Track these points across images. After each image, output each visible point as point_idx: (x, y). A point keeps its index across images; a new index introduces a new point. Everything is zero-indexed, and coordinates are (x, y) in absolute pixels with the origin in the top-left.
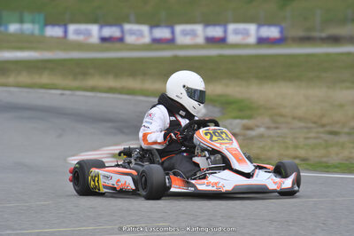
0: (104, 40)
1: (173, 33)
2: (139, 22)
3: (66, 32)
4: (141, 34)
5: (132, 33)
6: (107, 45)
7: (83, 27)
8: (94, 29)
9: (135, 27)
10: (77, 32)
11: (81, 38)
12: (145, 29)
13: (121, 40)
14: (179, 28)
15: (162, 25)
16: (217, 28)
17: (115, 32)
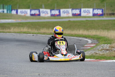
0: (32, 15)
2: (46, 8)
3: (17, 12)
4: (47, 13)
7: (24, 10)
8: (28, 11)
9: (45, 10)
10: (22, 12)
11: (23, 14)
12: (49, 11)
13: (39, 15)
15: (55, 9)
16: (77, 10)
17: (37, 12)
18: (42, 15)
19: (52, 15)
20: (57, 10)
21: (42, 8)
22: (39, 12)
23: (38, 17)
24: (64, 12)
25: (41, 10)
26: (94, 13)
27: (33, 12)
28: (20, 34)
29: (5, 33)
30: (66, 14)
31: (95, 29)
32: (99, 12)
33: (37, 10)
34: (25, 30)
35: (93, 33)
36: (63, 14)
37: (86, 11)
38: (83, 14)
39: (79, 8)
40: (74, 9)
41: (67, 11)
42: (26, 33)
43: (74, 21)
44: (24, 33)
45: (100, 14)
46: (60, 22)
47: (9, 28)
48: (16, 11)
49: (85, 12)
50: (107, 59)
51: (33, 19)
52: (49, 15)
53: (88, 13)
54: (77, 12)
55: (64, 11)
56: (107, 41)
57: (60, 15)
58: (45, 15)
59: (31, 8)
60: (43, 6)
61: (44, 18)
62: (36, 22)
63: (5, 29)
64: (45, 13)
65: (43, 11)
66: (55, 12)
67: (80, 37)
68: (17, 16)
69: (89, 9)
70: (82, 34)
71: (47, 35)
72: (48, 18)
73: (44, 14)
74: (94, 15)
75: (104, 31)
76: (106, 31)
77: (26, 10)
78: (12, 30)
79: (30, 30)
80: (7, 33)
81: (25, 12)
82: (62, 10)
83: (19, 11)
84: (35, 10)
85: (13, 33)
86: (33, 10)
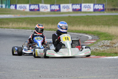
0: (31, 10)
2: (45, 3)
3: (16, 7)
4: (47, 9)
6: (33, 12)
7: (23, 5)
8: (27, 6)
9: (44, 5)
10: (21, 7)
11: (22, 9)
13: (39, 10)
15: (55, 4)
16: (78, 5)
17: (36, 7)
18: (42, 10)
19: (52, 10)
20: (57, 5)
21: (41, 3)
23: (37, 12)
24: (64, 8)
25: (40, 5)
26: (95, 8)
27: (32, 7)
28: (19, 30)
29: (3, 29)
30: (66, 9)
31: (95, 25)
32: (100, 7)
33: (36, 5)
34: (24, 25)
35: (94, 28)
36: (63, 9)
37: (87, 6)
38: (83, 9)
39: (80, 3)
40: (74, 4)
41: (67, 6)
42: (25, 29)
43: (74, 16)
44: (23, 28)
45: (100, 9)
46: (59, 17)
47: (8, 23)
48: (14, 6)
49: (85, 7)
50: (107, 56)
51: (32, 14)
52: (49, 10)
53: (89, 8)
54: (77, 7)
55: (65, 6)
56: (108, 37)
57: (59, 10)
58: (45, 10)
59: (30, 3)
60: (43, 1)
61: (44, 13)
62: (35, 18)
63: (4, 25)
64: (45, 8)
65: (43, 6)
66: (55, 7)
67: (80, 33)
68: (16, 11)
69: (90, 4)
70: (82, 30)
71: (46, 31)
72: (48, 13)
73: (43, 9)
74: (95, 10)
75: (104, 27)
76: (107, 26)
77: (25, 5)
78: (10, 25)
79: (29, 26)
80: (6, 29)
81: (24, 7)
82: (62, 5)
83: (18, 6)
84: (34, 5)
85: (12, 28)
86: (32, 5)
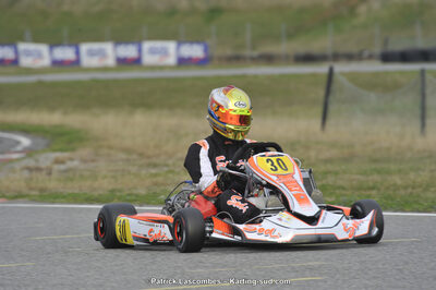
1: (78, 53)
4: (40, 56)
5: (28, 54)
9: (32, 47)
12: (44, 48)
13: (15, 62)
14: (84, 48)
15: (65, 42)
20: (70, 45)
21: (23, 40)
22: (16, 52)
23: (11, 69)
24: (91, 53)
25: (22, 46)
30: (96, 58)
33: (9, 45)
52: (46, 62)
